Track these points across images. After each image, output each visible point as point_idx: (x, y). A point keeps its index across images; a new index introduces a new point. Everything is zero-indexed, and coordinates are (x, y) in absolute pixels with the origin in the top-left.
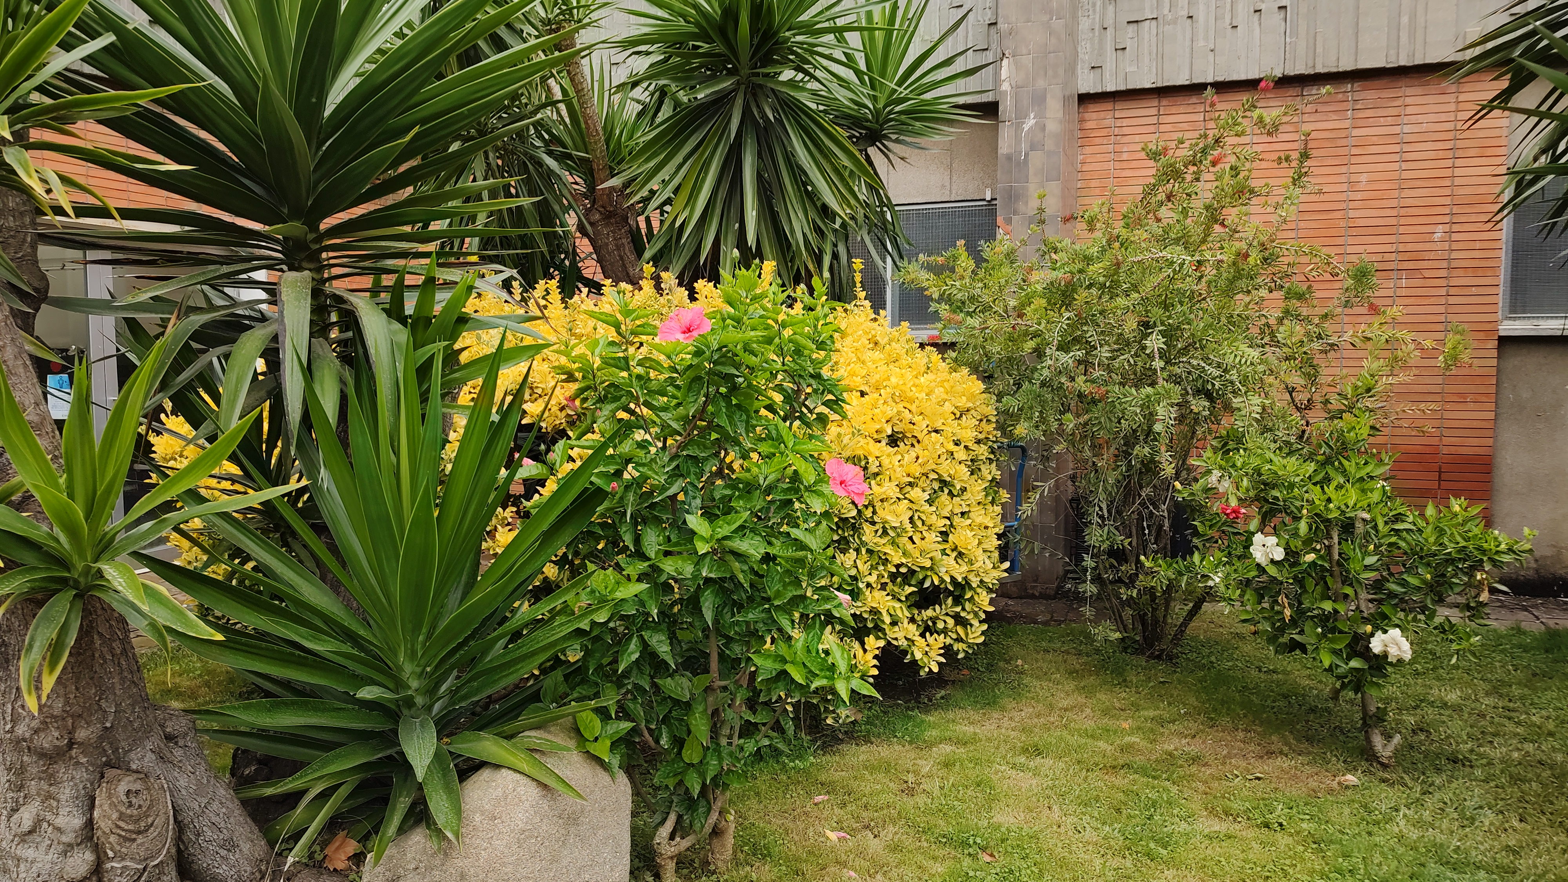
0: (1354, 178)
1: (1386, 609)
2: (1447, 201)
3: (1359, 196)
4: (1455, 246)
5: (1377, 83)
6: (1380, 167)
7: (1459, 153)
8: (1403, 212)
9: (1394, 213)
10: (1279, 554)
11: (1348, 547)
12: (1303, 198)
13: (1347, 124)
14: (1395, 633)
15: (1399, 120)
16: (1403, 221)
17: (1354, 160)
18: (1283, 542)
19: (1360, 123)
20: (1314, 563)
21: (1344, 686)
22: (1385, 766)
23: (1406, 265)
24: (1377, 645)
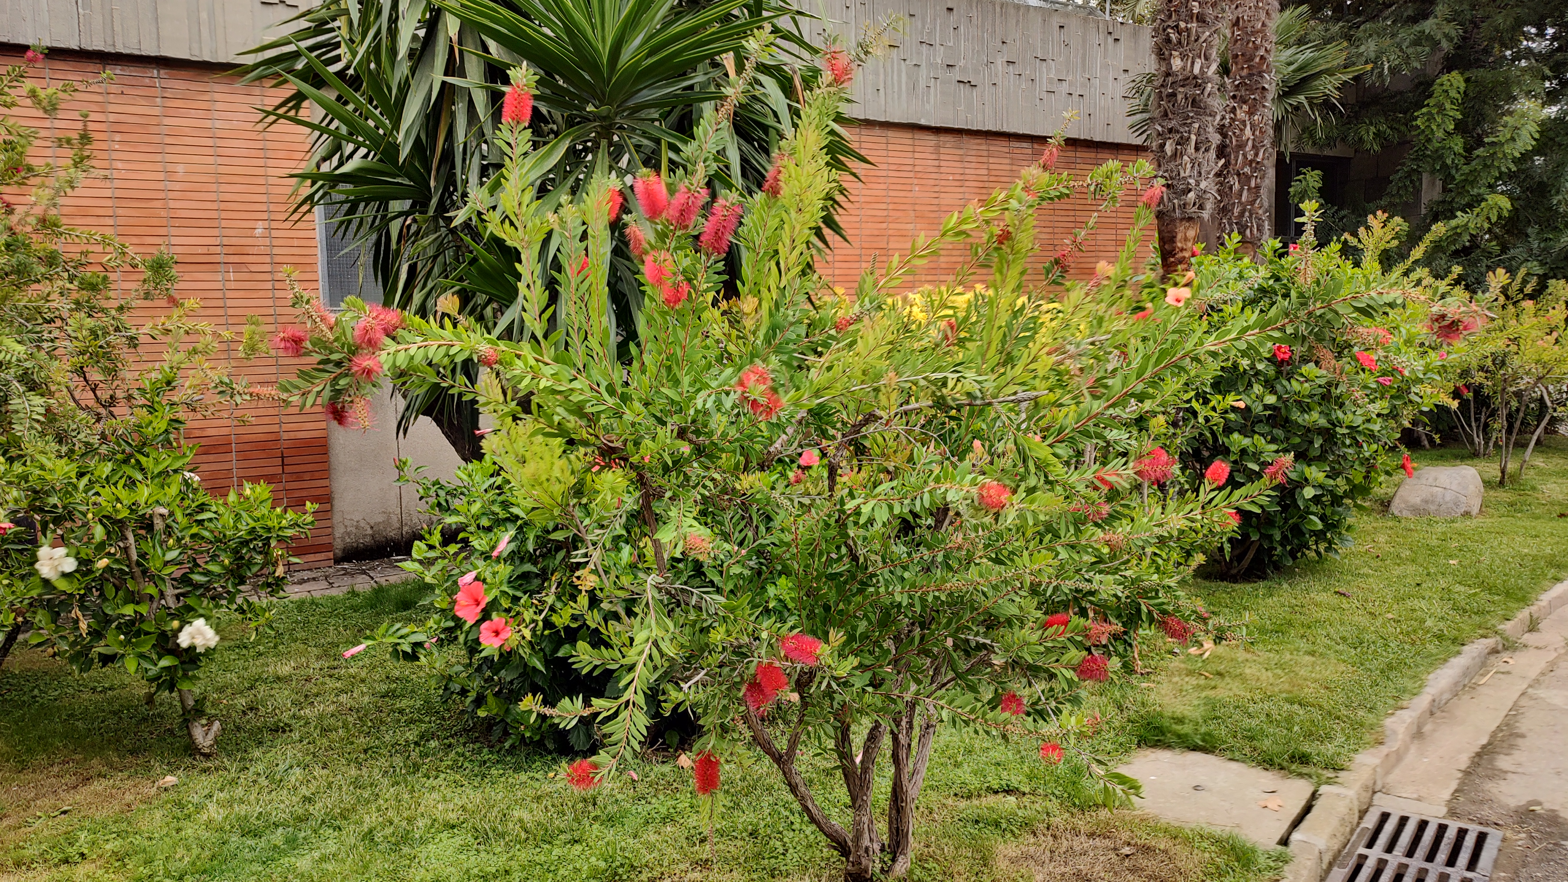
0: (170, 167)
1: (190, 601)
2: (264, 198)
3: (178, 186)
4: (275, 242)
5: (183, 73)
6: (196, 159)
7: (270, 154)
8: (223, 206)
9: (215, 206)
10: (70, 565)
11: (147, 547)
12: (88, 182)
13: (157, 111)
14: (200, 623)
15: (209, 115)
16: (224, 215)
17: (169, 149)
18: (74, 551)
19: (172, 112)
20: (108, 569)
21: (159, 687)
22: (207, 756)
23: (232, 259)
24: (184, 640)
